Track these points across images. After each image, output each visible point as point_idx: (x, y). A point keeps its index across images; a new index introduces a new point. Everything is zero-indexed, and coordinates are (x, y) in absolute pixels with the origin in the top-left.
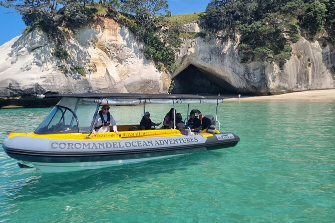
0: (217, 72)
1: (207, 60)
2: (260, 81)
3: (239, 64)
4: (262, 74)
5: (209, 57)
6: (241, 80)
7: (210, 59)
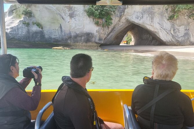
0: (148, 28)
1: (139, 18)
2: (184, 36)
3: (166, 21)
4: (186, 29)
5: (142, 16)
6: (167, 34)
7: (142, 17)
